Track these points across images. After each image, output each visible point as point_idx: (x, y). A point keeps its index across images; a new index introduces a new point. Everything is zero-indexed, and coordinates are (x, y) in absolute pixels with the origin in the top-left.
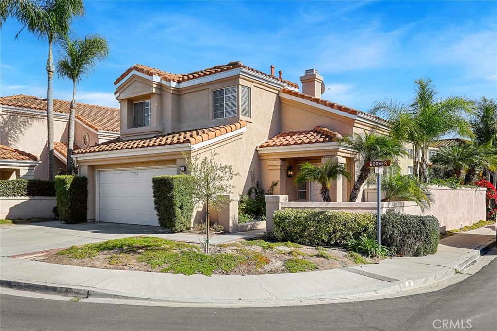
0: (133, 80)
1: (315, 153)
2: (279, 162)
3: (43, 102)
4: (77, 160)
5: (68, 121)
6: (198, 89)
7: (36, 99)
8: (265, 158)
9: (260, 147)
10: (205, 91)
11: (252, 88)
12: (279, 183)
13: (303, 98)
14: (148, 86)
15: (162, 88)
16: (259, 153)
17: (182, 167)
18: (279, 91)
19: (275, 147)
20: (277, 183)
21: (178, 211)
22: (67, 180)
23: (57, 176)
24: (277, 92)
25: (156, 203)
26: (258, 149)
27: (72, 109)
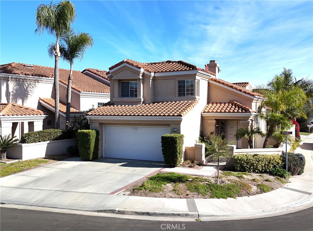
0: (124, 69)
1: (237, 118)
2: (215, 121)
3: (30, 68)
4: (90, 119)
5: (53, 83)
6: (169, 78)
7: (24, 66)
8: (206, 118)
9: (203, 112)
10: (172, 80)
11: (200, 80)
12: (214, 132)
13: (224, 85)
14: (135, 74)
15: (144, 76)
16: (203, 115)
17: (175, 129)
18: (209, 79)
19: (213, 113)
20: (213, 133)
21: (178, 155)
22: (90, 133)
23: (79, 131)
24: (208, 80)
25: (163, 150)
26: (202, 113)
27: (70, 81)
